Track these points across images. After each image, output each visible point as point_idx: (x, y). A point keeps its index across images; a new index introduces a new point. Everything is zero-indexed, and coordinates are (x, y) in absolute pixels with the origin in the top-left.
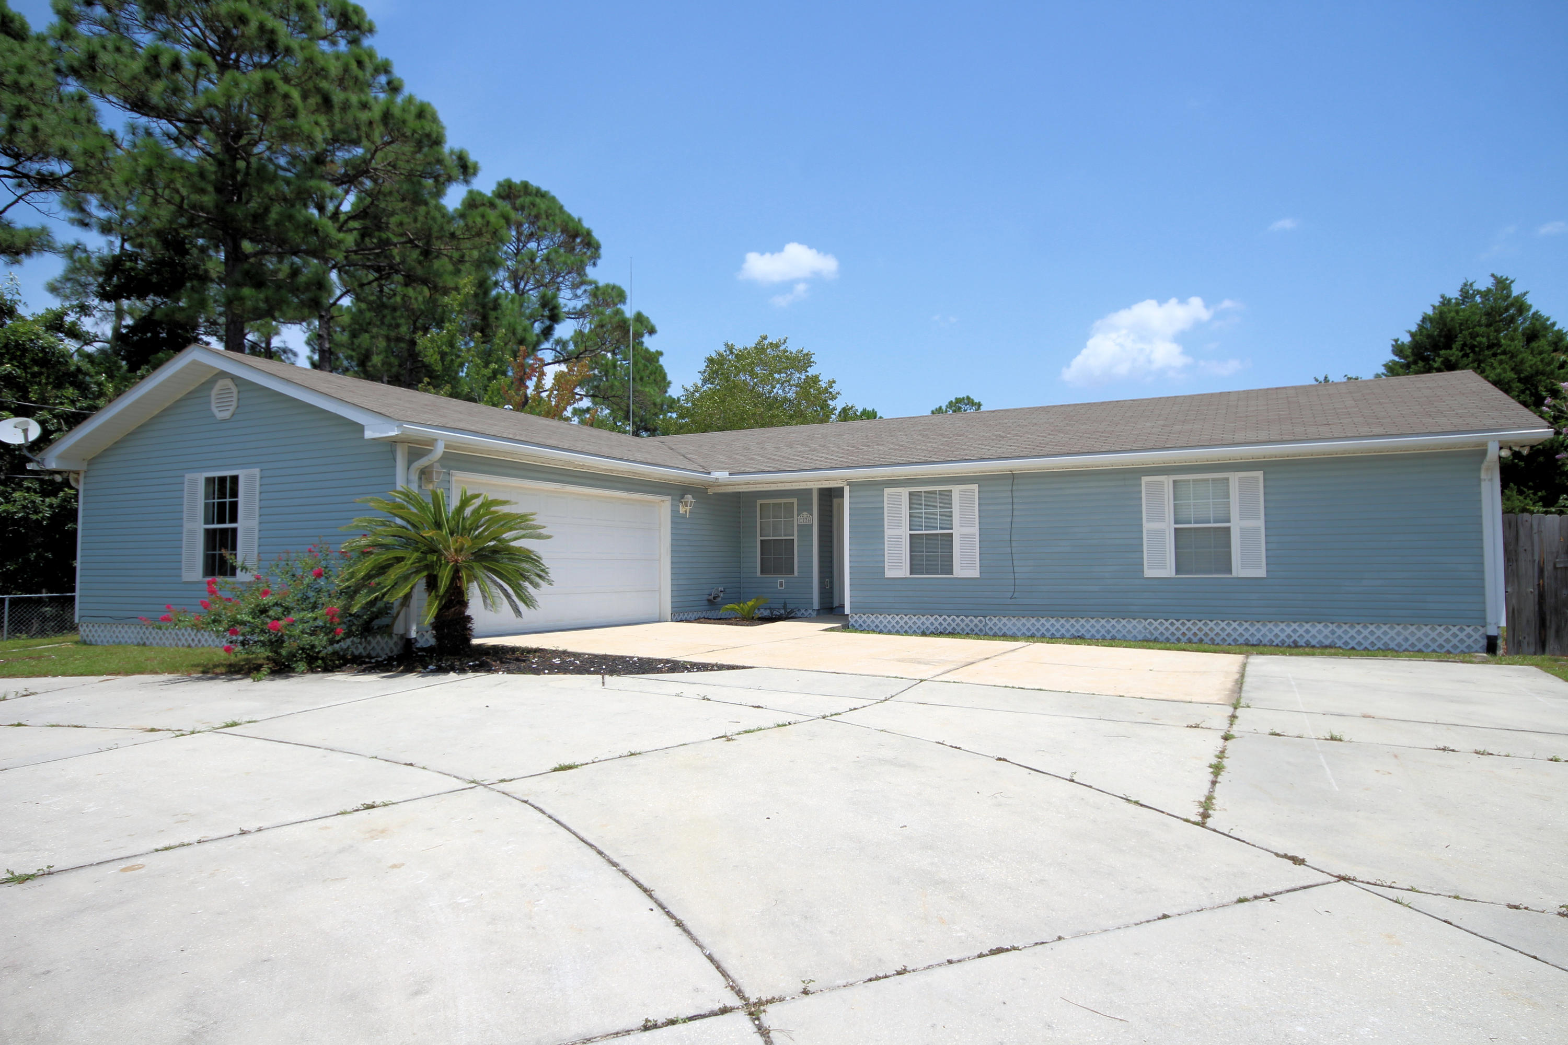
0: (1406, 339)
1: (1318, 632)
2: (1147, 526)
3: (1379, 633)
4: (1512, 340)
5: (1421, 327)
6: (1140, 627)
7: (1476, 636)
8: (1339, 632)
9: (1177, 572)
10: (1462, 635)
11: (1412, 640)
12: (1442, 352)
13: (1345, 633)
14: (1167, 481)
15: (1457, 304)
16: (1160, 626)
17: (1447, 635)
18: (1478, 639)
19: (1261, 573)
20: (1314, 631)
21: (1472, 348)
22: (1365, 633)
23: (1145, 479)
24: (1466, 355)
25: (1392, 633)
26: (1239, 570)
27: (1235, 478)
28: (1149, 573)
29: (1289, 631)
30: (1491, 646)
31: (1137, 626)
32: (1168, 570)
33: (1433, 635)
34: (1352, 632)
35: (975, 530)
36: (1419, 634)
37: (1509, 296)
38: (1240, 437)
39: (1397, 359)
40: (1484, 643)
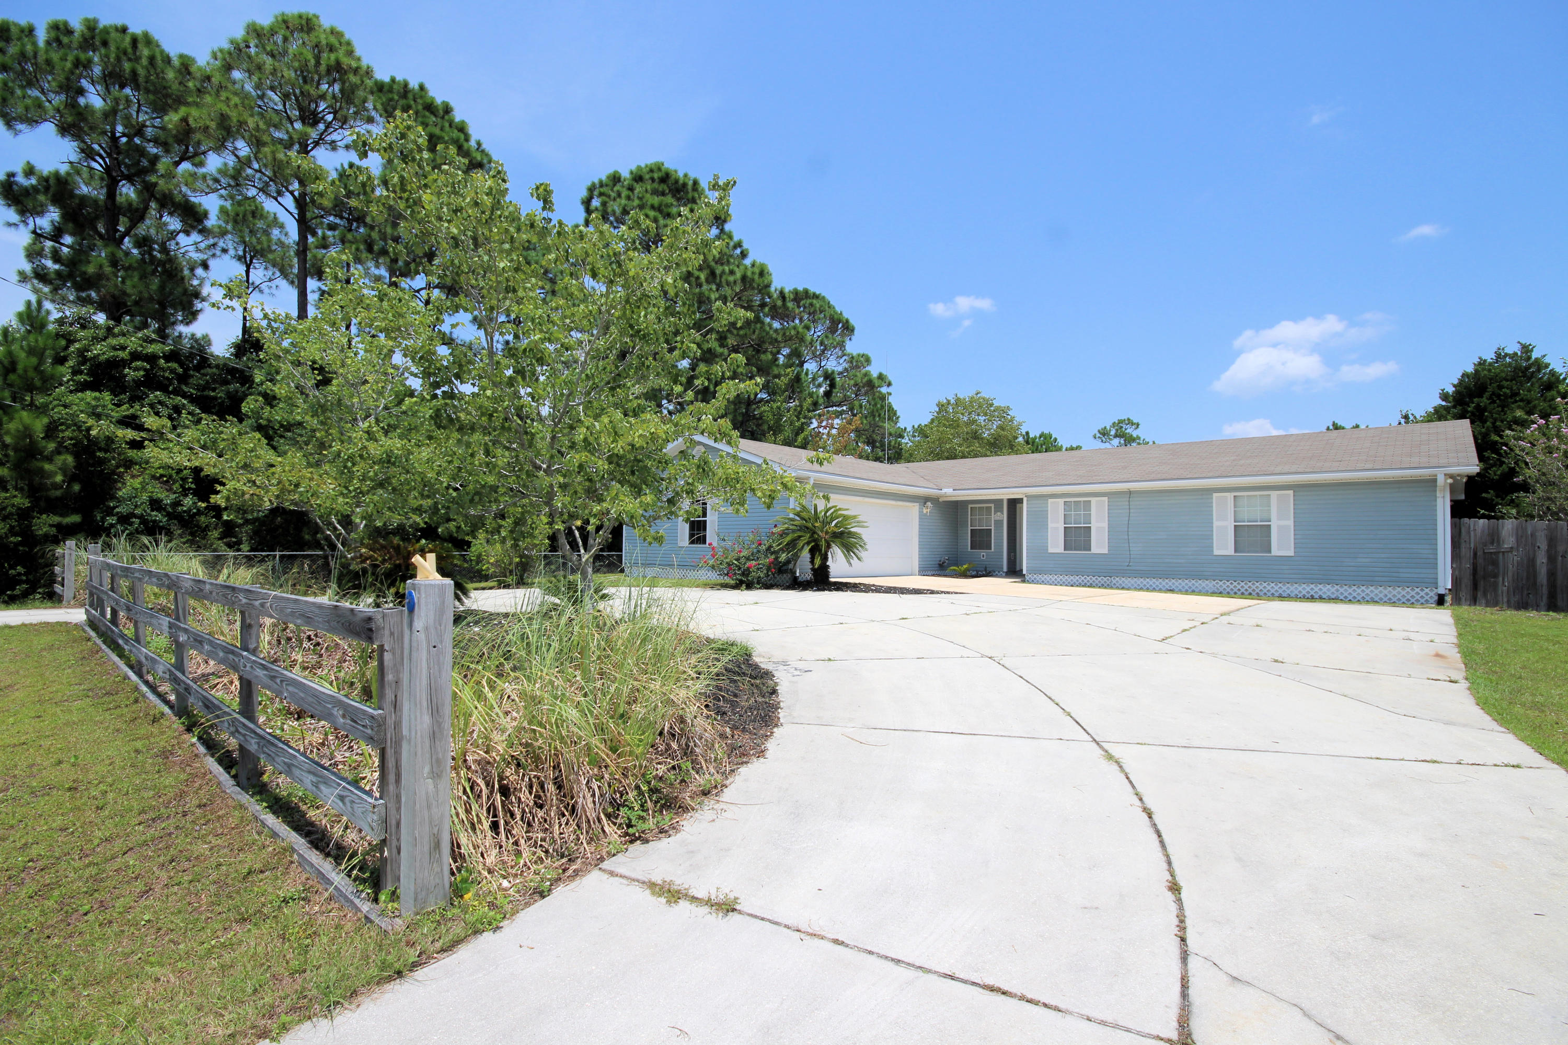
0: (1450, 390)
1: (1327, 590)
2: (1216, 524)
3: (1368, 591)
4: (1529, 391)
5: (1461, 382)
6: (1211, 585)
7: (1432, 594)
8: (1341, 590)
9: (1235, 551)
10: (1422, 594)
11: (1390, 596)
12: (1476, 400)
13: (1345, 591)
14: (1230, 496)
15: (1490, 364)
16: (1224, 585)
17: (1413, 593)
19: (1291, 553)
20: (1324, 590)
21: (1499, 396)
22: (1359, 591)
23: (1215, 495)
24: (1494, 402)
25: (1376, 592)
26: (1276, 551)
27: (1274, 494)
28: (1216, 552)
29: (1308, 589)
30: (1441, 601)
31: (1210, 585)
32: (1230, 551)
33: (1404, 593)
34: (1350, 591)
35: (1105, 525)
36: (1395, 593)
37: (1529, 358)
38: (1278, 470)
39: (1444, 403)
40: (1436, 598)
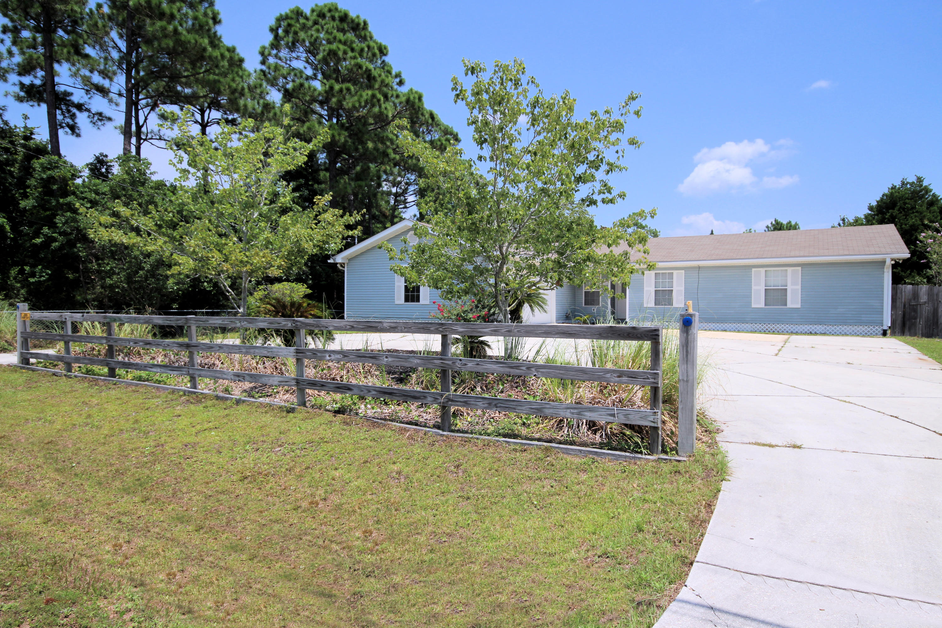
0: (874, 204)
2: (754, 288)
3: (843, 329)
4: (921, 206)
5: (882, 199)
8: (828, 328)
9: (765, 305)
10: (874, 329)
11: (855, 331)
12: (890, 211)
13: (830, 328)
14: (763, 270)
15: (899, 189)
16: (758, 326)
17: (869, 329)
18: (880, 330)
19: (799, 306)
20: (818, 328)
21: (904, 209)
22: (838, 329)
23: (753, 270)
24: (901, 213)
25: (848, 329)
26: (790, 305)
27: (790, 269)
28: (754, 306)
29: (808, 328)
30: (884, 334)
31: (748, 326)
32: (762, 305)
33: (863, 329)
34: (833, 328)
35: (683, 288)
36: (858, 329)
37: (922, 186)
38: (793, 254)
39: (870, 212)
40: (882, 332)
